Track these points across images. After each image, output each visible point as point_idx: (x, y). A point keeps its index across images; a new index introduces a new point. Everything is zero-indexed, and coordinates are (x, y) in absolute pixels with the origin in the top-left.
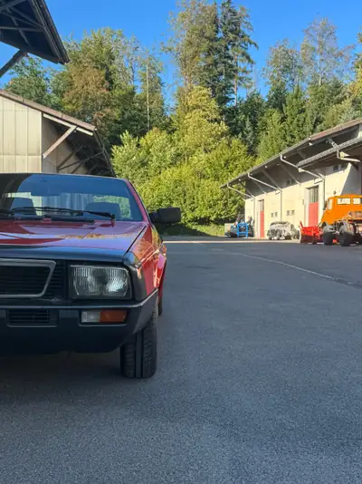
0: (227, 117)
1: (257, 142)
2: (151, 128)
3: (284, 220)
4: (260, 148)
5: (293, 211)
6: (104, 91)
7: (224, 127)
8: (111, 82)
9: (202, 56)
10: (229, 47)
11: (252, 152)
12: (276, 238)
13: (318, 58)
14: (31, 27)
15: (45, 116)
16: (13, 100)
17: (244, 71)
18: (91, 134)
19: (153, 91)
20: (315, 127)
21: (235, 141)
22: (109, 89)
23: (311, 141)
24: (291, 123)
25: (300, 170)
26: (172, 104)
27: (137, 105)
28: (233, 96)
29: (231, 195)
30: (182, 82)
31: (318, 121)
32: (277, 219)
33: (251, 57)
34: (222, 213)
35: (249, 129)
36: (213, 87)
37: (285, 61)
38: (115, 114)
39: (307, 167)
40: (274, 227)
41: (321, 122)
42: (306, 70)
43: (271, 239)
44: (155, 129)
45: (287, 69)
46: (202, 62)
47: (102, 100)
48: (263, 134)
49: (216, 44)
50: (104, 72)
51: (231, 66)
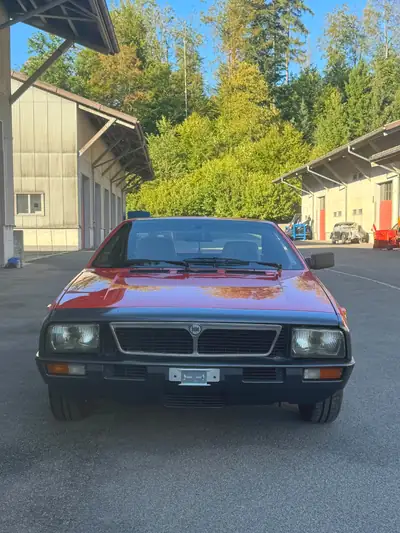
0: (279, 98)
1: (313, 128)
2: (189, 114)
3: (349, 221)
4: (317, 134)
5: (361, 210)
6: (136, 71)
7: (274, 111)
8: (143, 60)
9: (249, 26)
10: (280, 15)
11: (307, 138)
12: (340, 241)
13: (384, 25)
14: (85, 17)
15: (81, 107)
16: (45, 90)
17: (297, 43)
18: (133, 127)
19: (191, 68)
20: (382, 109)
21: (288, 127)
22: (141, 68)
23: (385, 131)
24: (355, 104)
25: (373, 164)
26: (214, 85)
27: (173, 86)
28: (284, 73)
29: (284, 191)
30: (226, 58)
31: (387, 102)
32: (341, 220)
33: (305, 26)
34: (274, 212)
35: (304, 112)
36: (261, 64)
37: (345, 29)
38: (148, 97)
39: (381, 161)
40: (338, 229)
41: (390, 103)
42: (370, 40)
43: (334, 243)
44: (194, 114)
45: (347, 39)
46: (247, 33)
47: (133, 82)
48: (320, 117)
49: (264, 13)
50: (135, 48)
51: (282, 38)
